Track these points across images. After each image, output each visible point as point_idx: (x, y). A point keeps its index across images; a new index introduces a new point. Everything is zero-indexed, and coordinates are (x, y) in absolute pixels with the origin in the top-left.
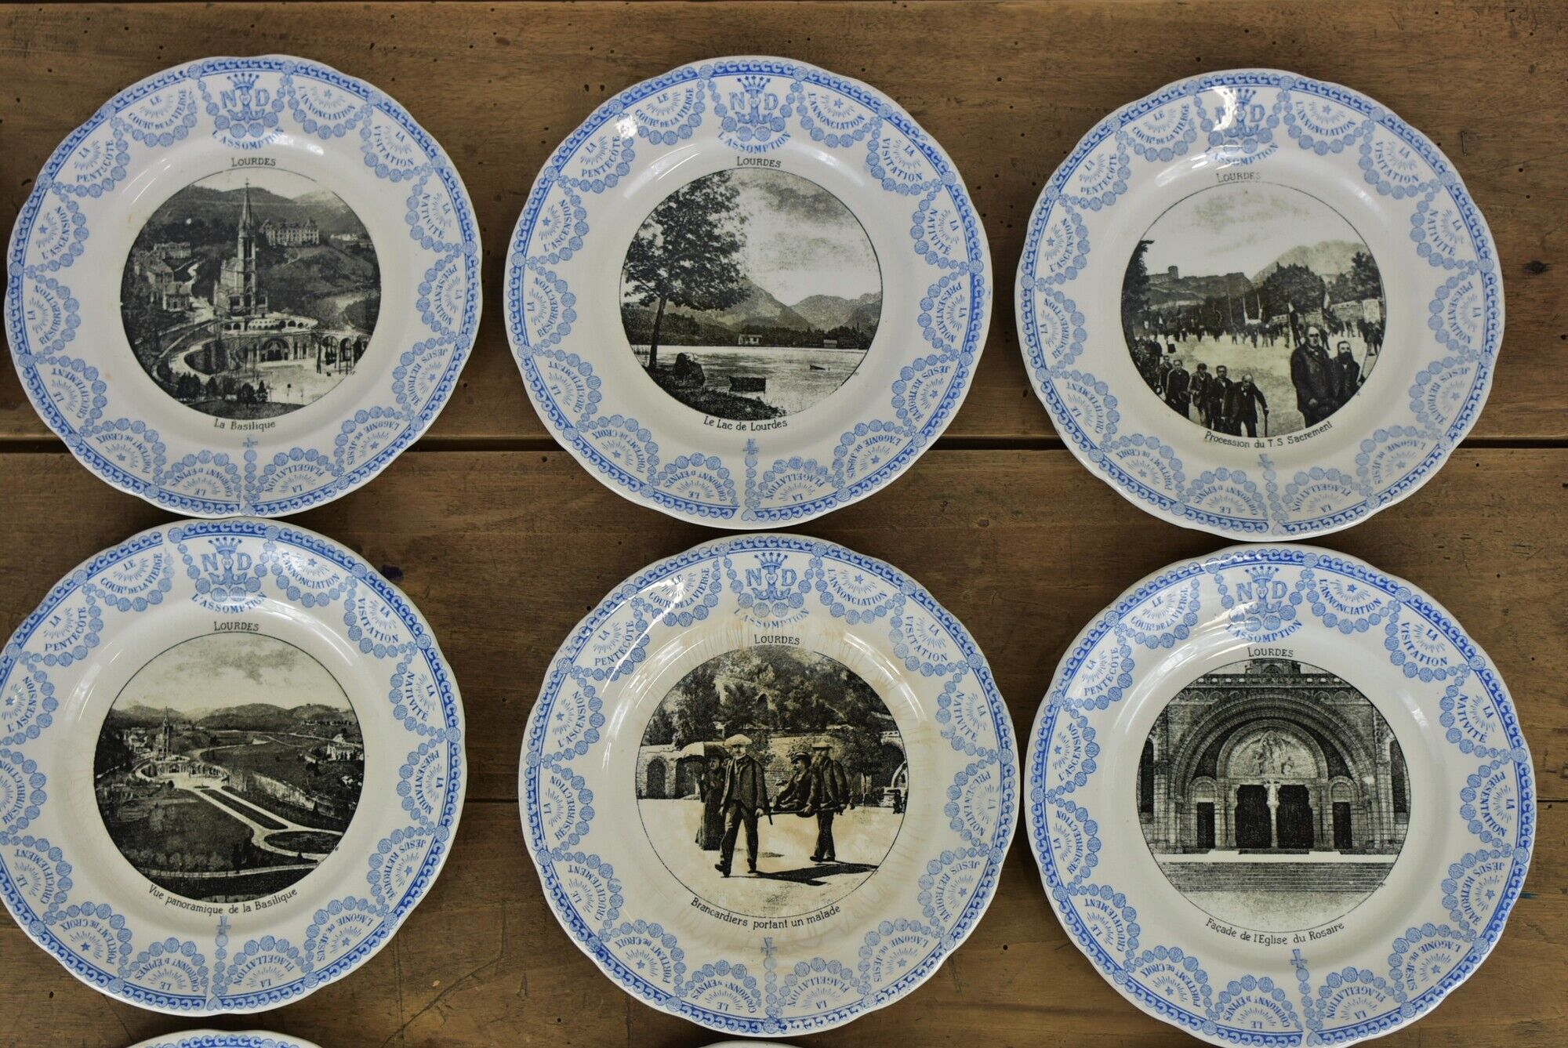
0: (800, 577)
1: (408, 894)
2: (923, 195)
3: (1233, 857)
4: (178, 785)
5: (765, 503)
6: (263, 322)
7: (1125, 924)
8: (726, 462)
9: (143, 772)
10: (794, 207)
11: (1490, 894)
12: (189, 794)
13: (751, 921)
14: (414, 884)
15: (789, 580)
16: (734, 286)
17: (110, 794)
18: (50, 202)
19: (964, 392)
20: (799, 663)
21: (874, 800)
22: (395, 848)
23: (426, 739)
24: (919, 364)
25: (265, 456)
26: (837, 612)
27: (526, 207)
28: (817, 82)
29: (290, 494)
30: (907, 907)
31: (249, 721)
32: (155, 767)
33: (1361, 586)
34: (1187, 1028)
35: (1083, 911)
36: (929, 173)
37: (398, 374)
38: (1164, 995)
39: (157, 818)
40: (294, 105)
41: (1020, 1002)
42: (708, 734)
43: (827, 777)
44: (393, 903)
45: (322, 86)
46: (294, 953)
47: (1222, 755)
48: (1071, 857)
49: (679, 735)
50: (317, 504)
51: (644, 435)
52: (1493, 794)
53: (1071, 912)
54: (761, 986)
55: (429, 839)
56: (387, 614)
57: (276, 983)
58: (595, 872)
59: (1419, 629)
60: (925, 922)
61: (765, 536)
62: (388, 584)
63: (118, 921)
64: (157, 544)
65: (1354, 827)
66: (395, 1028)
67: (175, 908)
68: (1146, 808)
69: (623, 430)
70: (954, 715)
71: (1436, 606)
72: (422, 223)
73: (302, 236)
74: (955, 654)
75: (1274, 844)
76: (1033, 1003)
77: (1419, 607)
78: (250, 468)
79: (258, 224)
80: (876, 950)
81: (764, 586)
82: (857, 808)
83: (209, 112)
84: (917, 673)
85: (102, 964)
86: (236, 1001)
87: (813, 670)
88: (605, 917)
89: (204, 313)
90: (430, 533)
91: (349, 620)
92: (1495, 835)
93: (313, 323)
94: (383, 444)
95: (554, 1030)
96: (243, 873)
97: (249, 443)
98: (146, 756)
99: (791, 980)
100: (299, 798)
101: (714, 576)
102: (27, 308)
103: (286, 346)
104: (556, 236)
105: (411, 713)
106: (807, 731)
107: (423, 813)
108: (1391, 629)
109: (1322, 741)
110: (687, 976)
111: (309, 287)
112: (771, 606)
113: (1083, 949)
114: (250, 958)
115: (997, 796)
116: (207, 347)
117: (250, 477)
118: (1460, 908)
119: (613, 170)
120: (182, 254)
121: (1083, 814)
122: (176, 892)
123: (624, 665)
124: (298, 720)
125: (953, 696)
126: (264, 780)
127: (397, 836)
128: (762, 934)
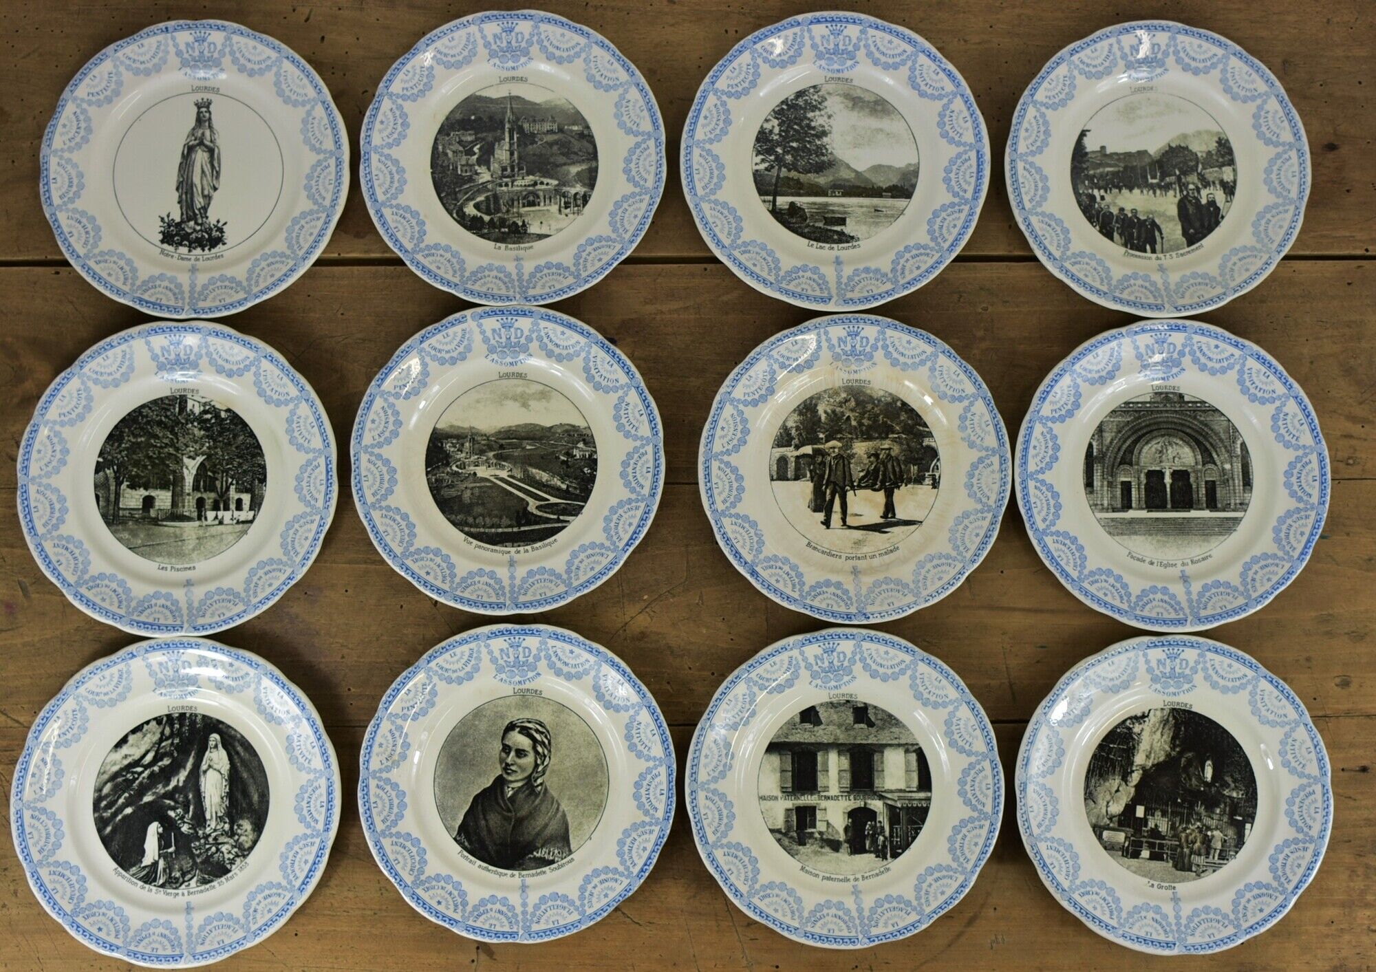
1: (631, 538)
2: (945, 100)
3: (1144, 514)
4: (480, 474)
5: (849, 295)
6: (523, 182)
7: (1077, 555)
8: (823, 270)
9: (457, 466)
10: (862, 108)
11: (1302, 534)
12: (486, 480)
13: (844, 556)
14: (635, 533)
15: (864, 344)
16: (825, 158)
17: (437, 480)
18: (386, 104)
19: (974, 224)
20: (870, 396)
21: (919, 480)
22: (620, 511)
23: (638, 443)
24: (944, 208)
25: (529, 267)
26: (895, 363)
27: (693, 108)
28: (877, 28)
29: (547, 290)
30: (942, 545)
31: (523, 434)
32: (464, 463)
33: (1222, 345)
34: (1117, 616)
35: (1052, 546)
36: (949, 87)
37: (612, 214)
38: (1102, 596)
39: (467, 494)
40: (540, 42)
41: (1011, 604)
42: (813, 440)
44: (621, 545)
45: (559, 30)
46: (559, 576)
47: (1136, 452)
48: (1044, 513)
49: (796, 441)
50: (565, 296)
51: (771, 253)
52: (1304, 473)
53: (1045, 546)
54: (852, 594)
55: (642, 505)
56: (612, 365)
57: (549, 594)
58: (747, 525)
59: (1259, 371)
60: (954, 554)
61: (850, 315)
62: (612, 347)
63: (446, 558)
64: (463, 322)
65: (1218, 495)
66: (620, 625)
67: (482, 551)
68: (1089, 484)
69: (757, 249)
70: (969, 426)
71: (1269, 357)
72: (625, 118)
73: (547, 127)
74: (970, 388)
75: (1169, 506)
76: (1020, 606)
77: (1259, 358)
78: (520, 275)
79: (518, 119)
80: (923, 571)
81: (849, 348)
83: (485, 46)
84: (946, 401)
85: (439, 583)
86: (525, 605)
87: (879, 401)
88: (754, 552)
89: (485, 176)
90: (634, 316)
91: (586, 369)
92: (1305, 498)
93: (555, 182)
94: (606, 259)
95: (720, 624)
96: (523, 529)
97: (518, 259)
98: (458, 456)
99: (870, 591)
100: (557, 482)
101: (817, 341)
102: (374, 172)
103: (538, 197)
104: (711, 126)
105: (628, 428)
106: (876, 438)
107: (638, 489)
108: (1241, 372)
109: (1198, 443)
110: (806, 588)
111: (552, 160)
112: (853, 360)
113: (1052, 569)
114: (531, 580)
115: (997, 476)
116: (487, 198)
117: (520, 279)
118: (1284, 542)
119: (746, 85)
120: (470, 138)
121: (1050, 487)
122: (481, 540)
123: (761, 396)
124: (555, 433)
125: (969, 415)
126: (534, 471)
127: (621, 504)
128: (851, 563)
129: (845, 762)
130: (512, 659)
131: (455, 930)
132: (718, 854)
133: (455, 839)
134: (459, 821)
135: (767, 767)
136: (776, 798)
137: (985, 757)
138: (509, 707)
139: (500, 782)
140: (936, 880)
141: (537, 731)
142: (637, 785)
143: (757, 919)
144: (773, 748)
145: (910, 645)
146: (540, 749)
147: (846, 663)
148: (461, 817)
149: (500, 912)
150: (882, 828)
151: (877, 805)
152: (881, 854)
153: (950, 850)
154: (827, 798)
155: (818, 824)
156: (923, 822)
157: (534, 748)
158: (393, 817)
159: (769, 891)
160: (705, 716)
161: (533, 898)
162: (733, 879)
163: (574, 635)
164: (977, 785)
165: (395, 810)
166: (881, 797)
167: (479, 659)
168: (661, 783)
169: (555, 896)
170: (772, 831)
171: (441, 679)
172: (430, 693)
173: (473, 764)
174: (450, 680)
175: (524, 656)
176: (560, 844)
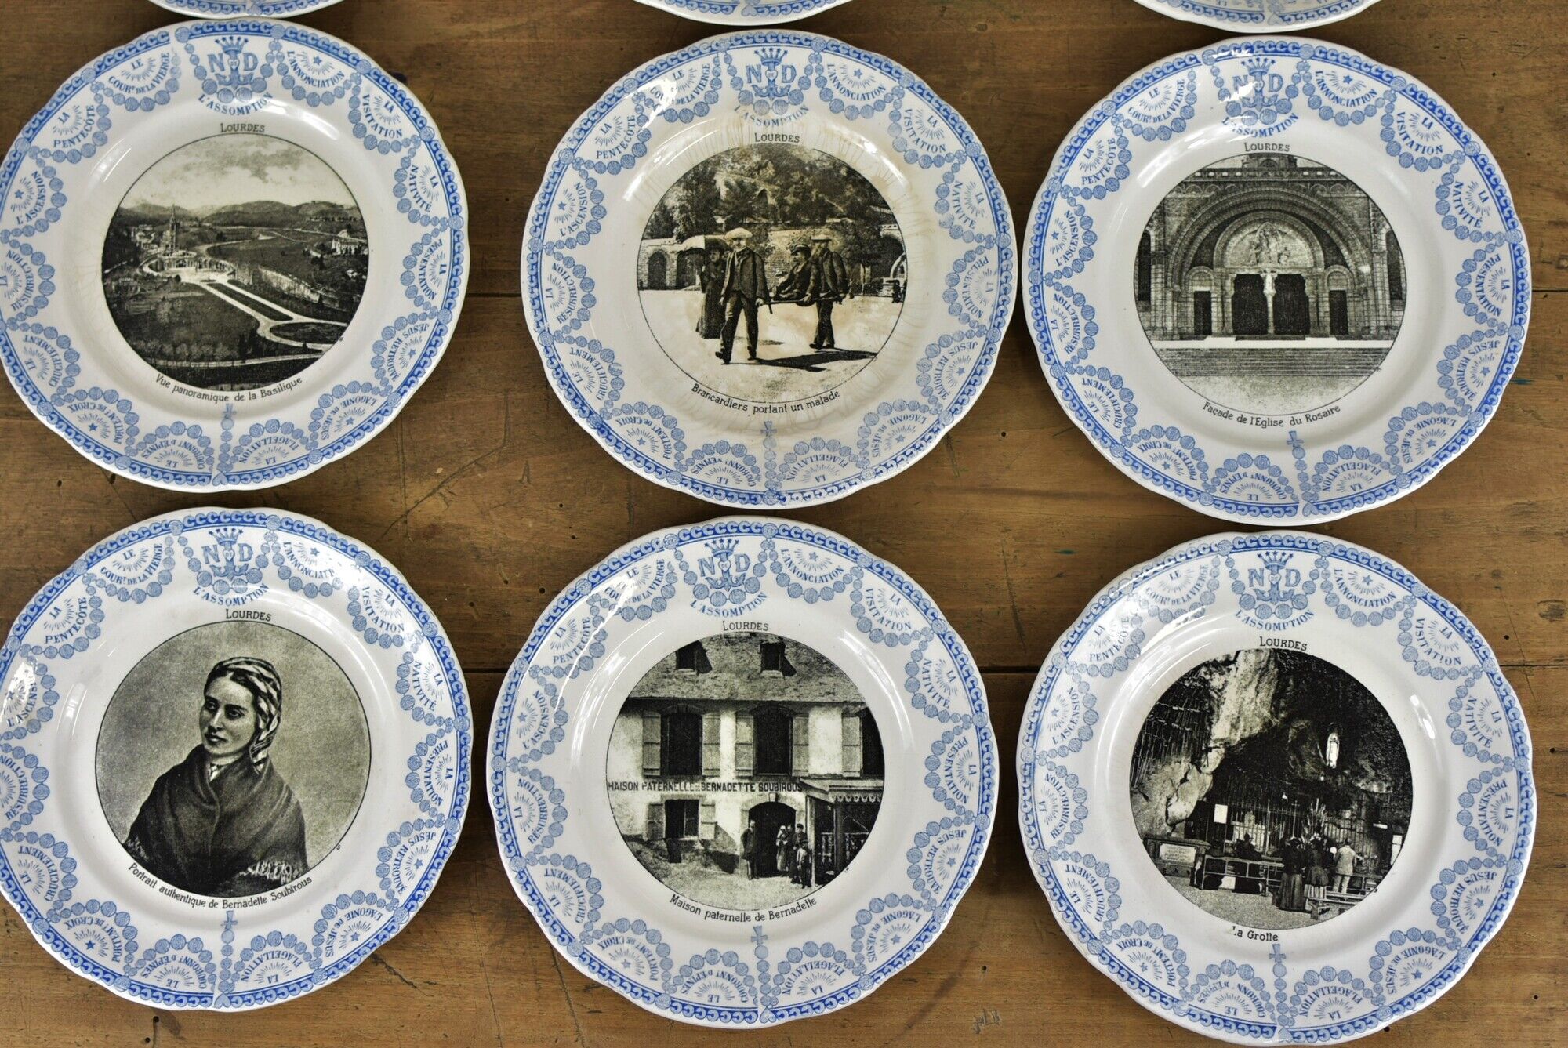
0: (800, 73)
1: (412, 374)
3: (1230, 343)
4: (185, 279)
5: (765, 1)
7: (1122, 404)
9: (151, 267)
11: (1485, 371)
12: (196, 287)
13: (751, 406)
14: (418, 365)
15: (789, 77)
17: (118, 288)
20: (799, 160)
21: (873, 289)
22: (399, 335)
23: (430, 229)
26: (836, 108)
30: (907, 389)
31: (255, 218)
32: (162, 262)
33: (1356, 77)
34: (1183, 500)
35: (1080, 390)
38: (1161, 469)
39: (164, 311)
41: (1018, 486)
42: (708, 227)
43: (826, 267)
44: (396, 384)
46: (298, 434)
47: (1218, 246)
48: (1068, 338)
49: (680, 229)
52: (1488, 276)
53: (1069, 390)
54: (760, 463)
55: (432, 323)
56: (391, 109)
57: (280, 460)
59: (1415, 118)
60: (924, 401)
61: (765, 32)
62: (394, 82)
63: (125, 405)
64: (164, 44)
65: (1351, 313)
66: (399, 514)
67: (182, 397)
68: (1143, 296)
70: (952, 204)
71: (1431, 94)
74: (953, 144)
75: (1271, 331)
76: (1031, 488)
77: (1415, 95)
80: (875, 429)
81: (764, 83)
82: (857, 298)
84: (916, 165)
85: (109, 443)
87: (812, 167)
88: (606, 398)
90: (433, 41)
91: (354, 117)
92: (1490, 316)
95: (556, 515)
96: (249, 362)
98: (153, 252)
99: (790, 458)
100: (304, 290)
101: (714, 72)
105: (415, 206)
106: (807, 224)
107: (426, 299)
108: (1387, 120)
109: (1317, 230)
110: (687, 454)
112: (770, 103)
113: (1080, 424)
114: (255, 440)
115: (994, 279)
118: (1455, 386)
121: (1080, 299)
122: (183, 380)
123: (625, 158)
124: (303, 216)
125: (951, 186)
126: (269, 273)
127: (400, 323)
128: (763, 417)
129: (747, 731)
130: (222, 564)
131: (112, 989)
132: (536, 873)
133: (125, 846)
134: (134, 819)
135: (622, 737)
136: (635, 786)
137: (967, 722)
138: (218, 639)
139: (199, 757)
140: (886, 920)
141: (261, 677)
142: (413, 763)
143: (595, 977)
144: (633, 707)
145: (850, 543)
146: (263, 705)
147: (750, 574)
148: (137, 812)
149: (187, 961)
150: (804, 836)
151: (796, 799)
152: (801, 877)
153: (910, 872)
154: (717, 787)
155: (701, 828)
156: (870, 827)
157: (255, 705)
158: (25, 809)
159: (617, 934)
160: (522, 654)
161: (242, 940)
162: (558, 913)
163: (318, 524)
164: (955, 767)
165: (30, 798)
166: (803, 787)
167: (170, 562)
168: (447, 759)
169: (276, 938)
170: (627, 839)
171: (110, 595)
172: (92, 615)
173: (158, 729)
174: (124, 596)
175: (242, 560)
176: (289, 857)
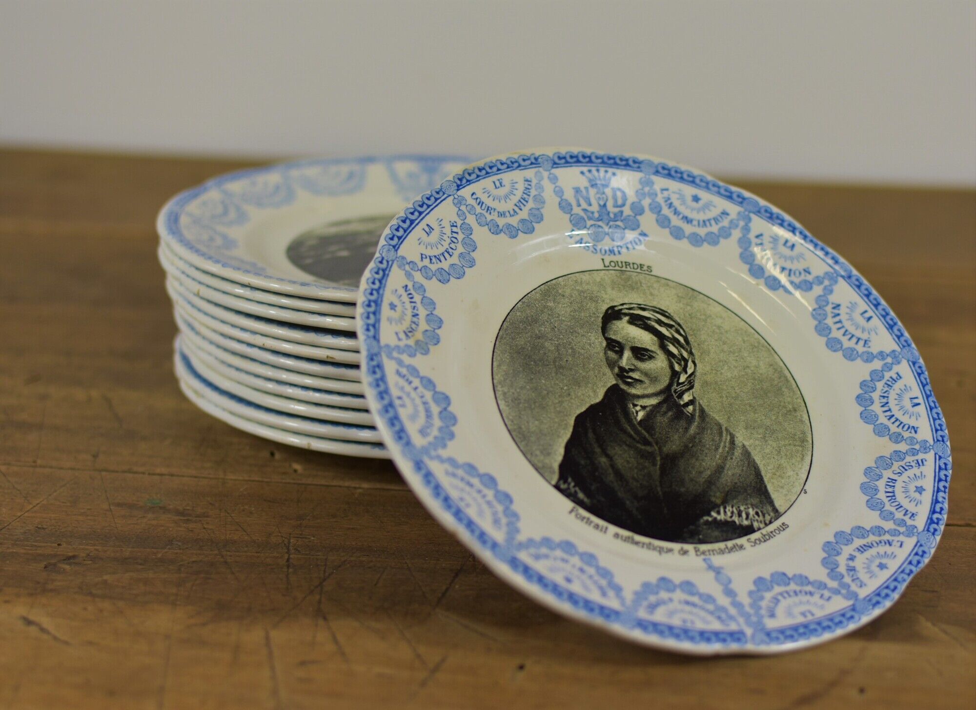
130: (595, 208)
131: (616, 627)
133: (557, 487)
134: (559, 458)
138: (601, 284)
139: (618, 397)
141: (660, 322)
142: (863, 401)
146: (672, 348)
148: (561, 451)
149: (689, 602)
157: (663, 347)
158: (436, 432)
161: (741, 581)
163: (696, 171)
165: (438, 422)
167: (540, 199)
168: (906, 389)
171: (480, 224)
172: (464, 244)
173: (561, 367)
174: (496, 230)
175: (616, 206)
176: (755, 501)
